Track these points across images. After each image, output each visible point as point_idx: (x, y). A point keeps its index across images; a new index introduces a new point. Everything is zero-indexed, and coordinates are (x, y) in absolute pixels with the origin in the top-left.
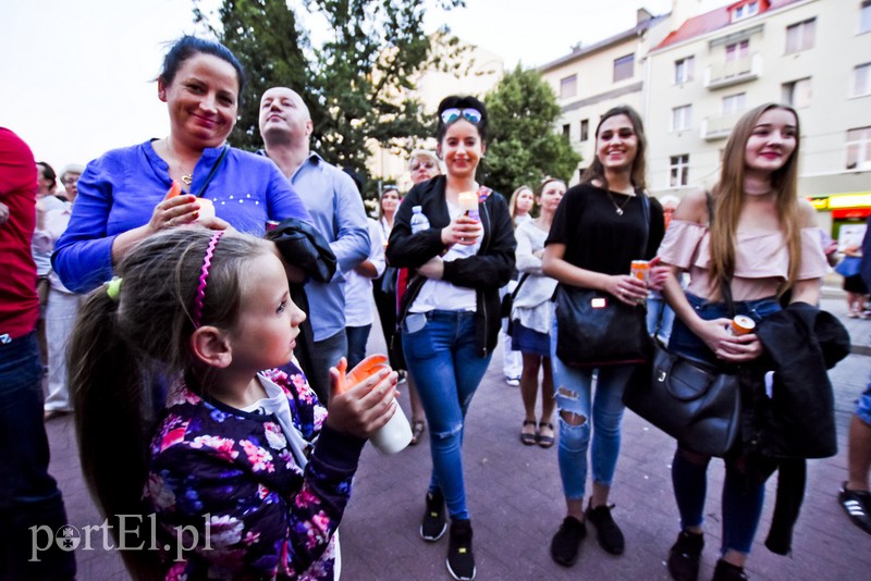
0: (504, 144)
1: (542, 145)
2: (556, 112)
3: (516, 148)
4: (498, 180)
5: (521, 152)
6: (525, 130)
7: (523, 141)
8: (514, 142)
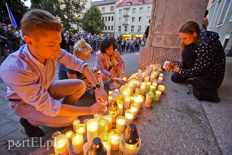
0: (92, 21)
1: (98, 22)
2: (101, 15)
3: (94, 22)
4: (91, 28)
5: (95, 23)
6: (95, 19)
7: (95, 21)
8: (94, 21)
